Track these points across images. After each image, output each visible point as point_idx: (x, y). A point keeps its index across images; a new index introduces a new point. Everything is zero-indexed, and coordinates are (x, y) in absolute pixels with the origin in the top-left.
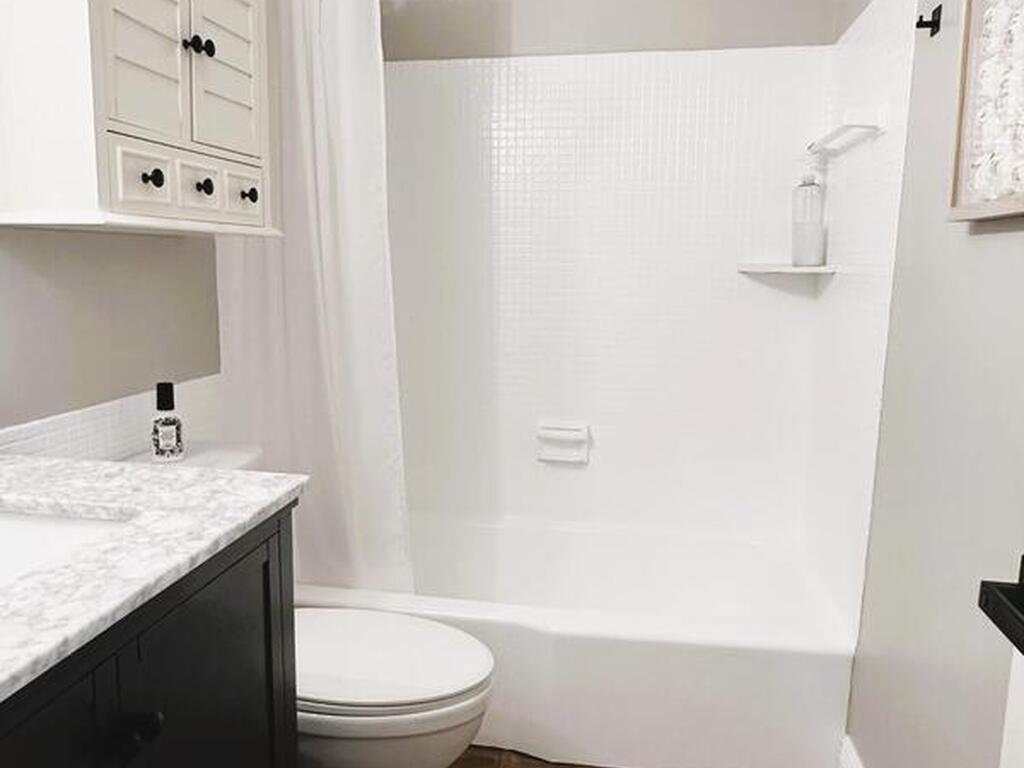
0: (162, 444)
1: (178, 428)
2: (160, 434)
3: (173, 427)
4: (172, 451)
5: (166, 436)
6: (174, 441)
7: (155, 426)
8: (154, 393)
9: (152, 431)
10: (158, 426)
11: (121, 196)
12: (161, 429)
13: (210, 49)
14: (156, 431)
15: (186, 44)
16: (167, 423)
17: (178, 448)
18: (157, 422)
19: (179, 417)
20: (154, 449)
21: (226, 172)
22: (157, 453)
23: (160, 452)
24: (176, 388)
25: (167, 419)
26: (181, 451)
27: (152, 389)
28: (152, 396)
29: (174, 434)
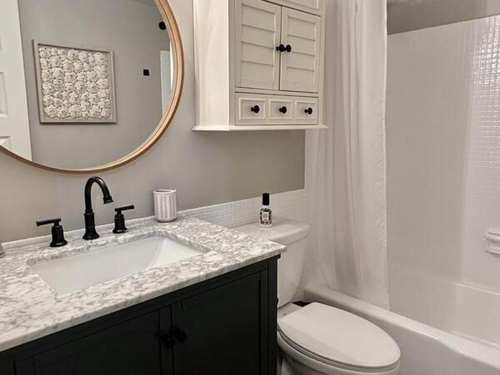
0: (263, 219)
1: (270, 213)
2: (263, 215)
3: (268, 213)
4: (267, 223)
5: (265, 216)
6: (268, 219)
7: (261, 212)
8: (262, 197)
9: (259, 214)
10: (262, 212)
11: (240, 118)
12: (263, 213)
13: (288, 49)
14: (261, 214)
15: (277, 49)
16: (266, 210)
17: (269, 222)
18: (262, 210)
19: (270, 208)
20: (260, 221)
21: (296, 102)
22: (261, 223)
23: (262, 222)
24: (270, 196)
25: (266, 209)
26: (271, 223)
27: (261, 196)
28: (261, 198)
29: (268, 215)
